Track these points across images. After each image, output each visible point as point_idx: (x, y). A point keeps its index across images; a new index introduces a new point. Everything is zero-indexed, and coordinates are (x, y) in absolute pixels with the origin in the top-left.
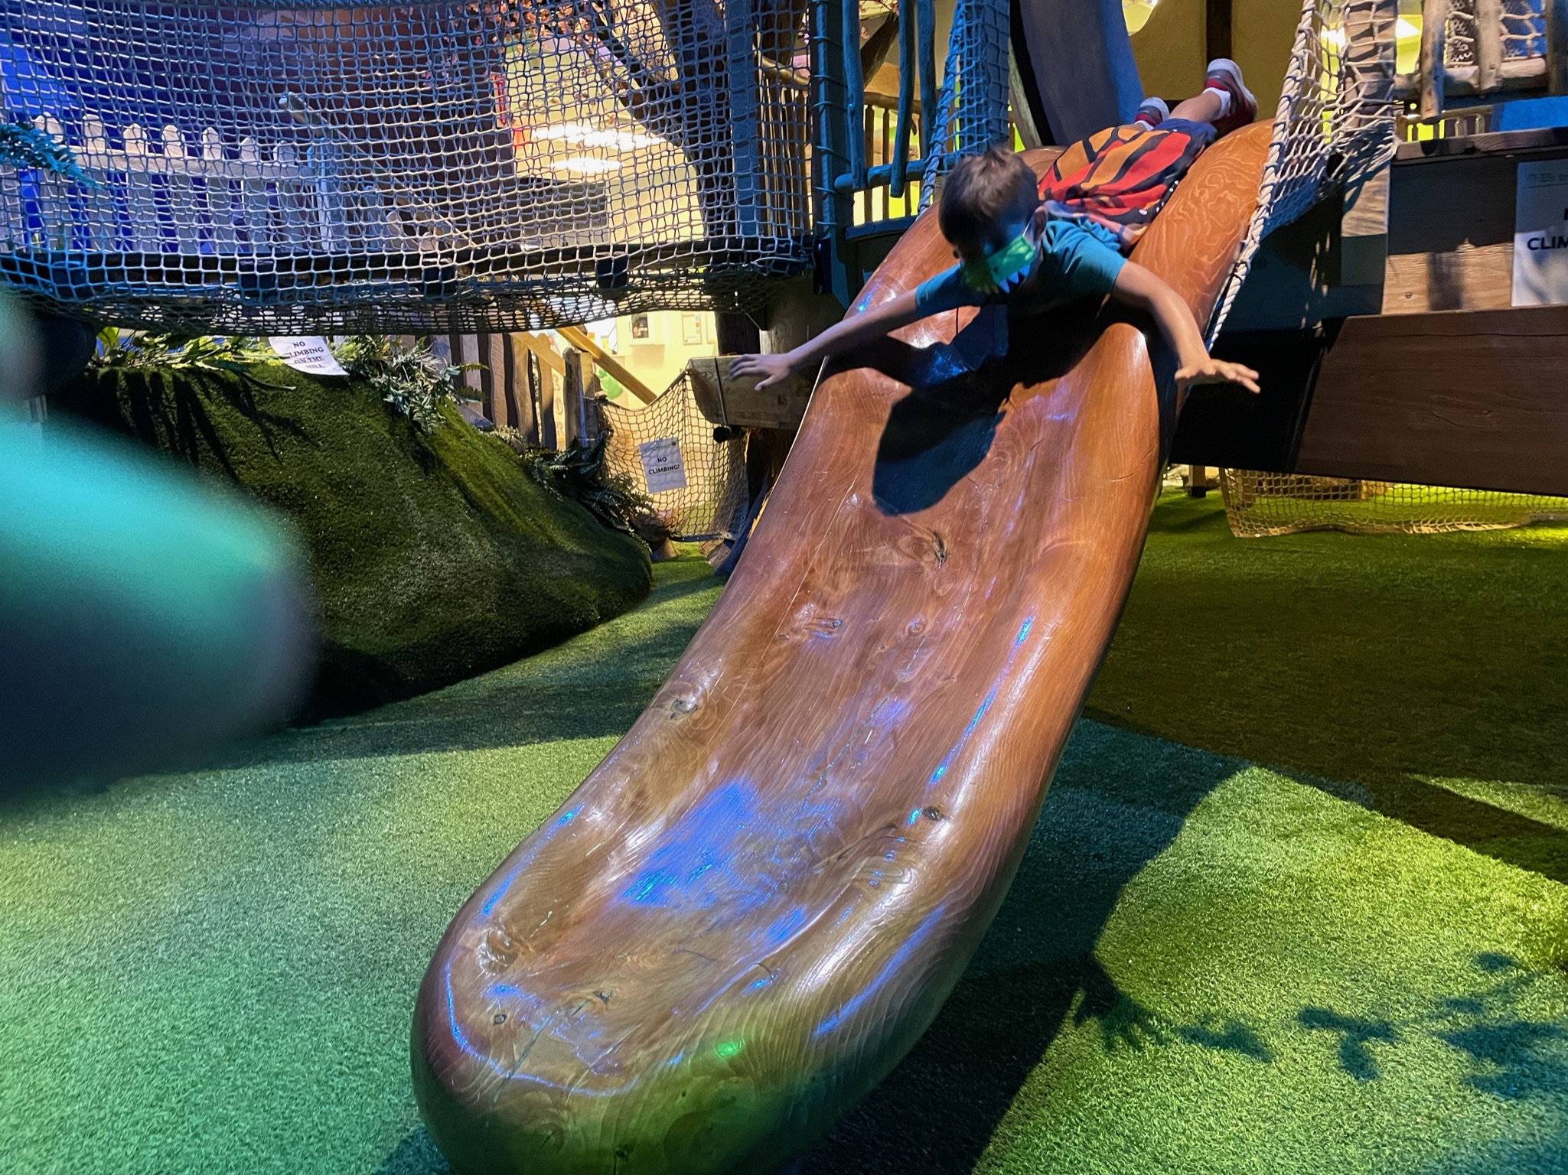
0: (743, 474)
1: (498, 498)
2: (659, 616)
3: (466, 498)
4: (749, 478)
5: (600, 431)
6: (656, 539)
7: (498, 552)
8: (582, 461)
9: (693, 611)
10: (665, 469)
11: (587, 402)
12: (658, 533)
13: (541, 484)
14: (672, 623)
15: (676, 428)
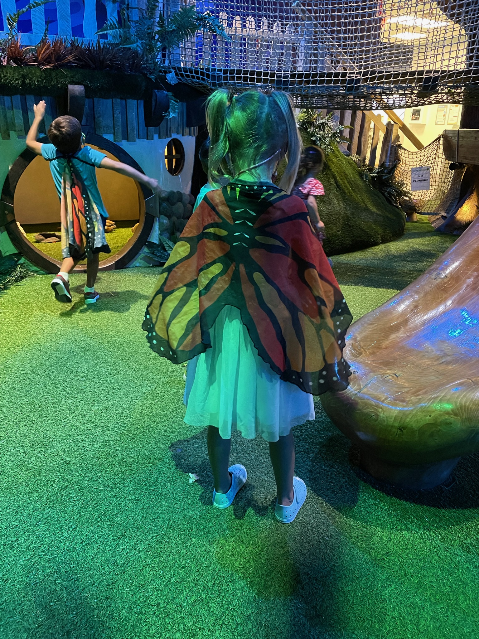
0: (458, 186)
1: (348, 185)
2: (407, 244)
3: (336, 183)
4: (461, 188)
5: (395, 160)
6: (409, 212)
7: (345, 208)
8: (384, 173)
9: (423, 245)
10: (421, 181)
11: (392, 146)
12: (411, 209)
13: (365, 181)
14: (413, 248)
15: (430, 162)
